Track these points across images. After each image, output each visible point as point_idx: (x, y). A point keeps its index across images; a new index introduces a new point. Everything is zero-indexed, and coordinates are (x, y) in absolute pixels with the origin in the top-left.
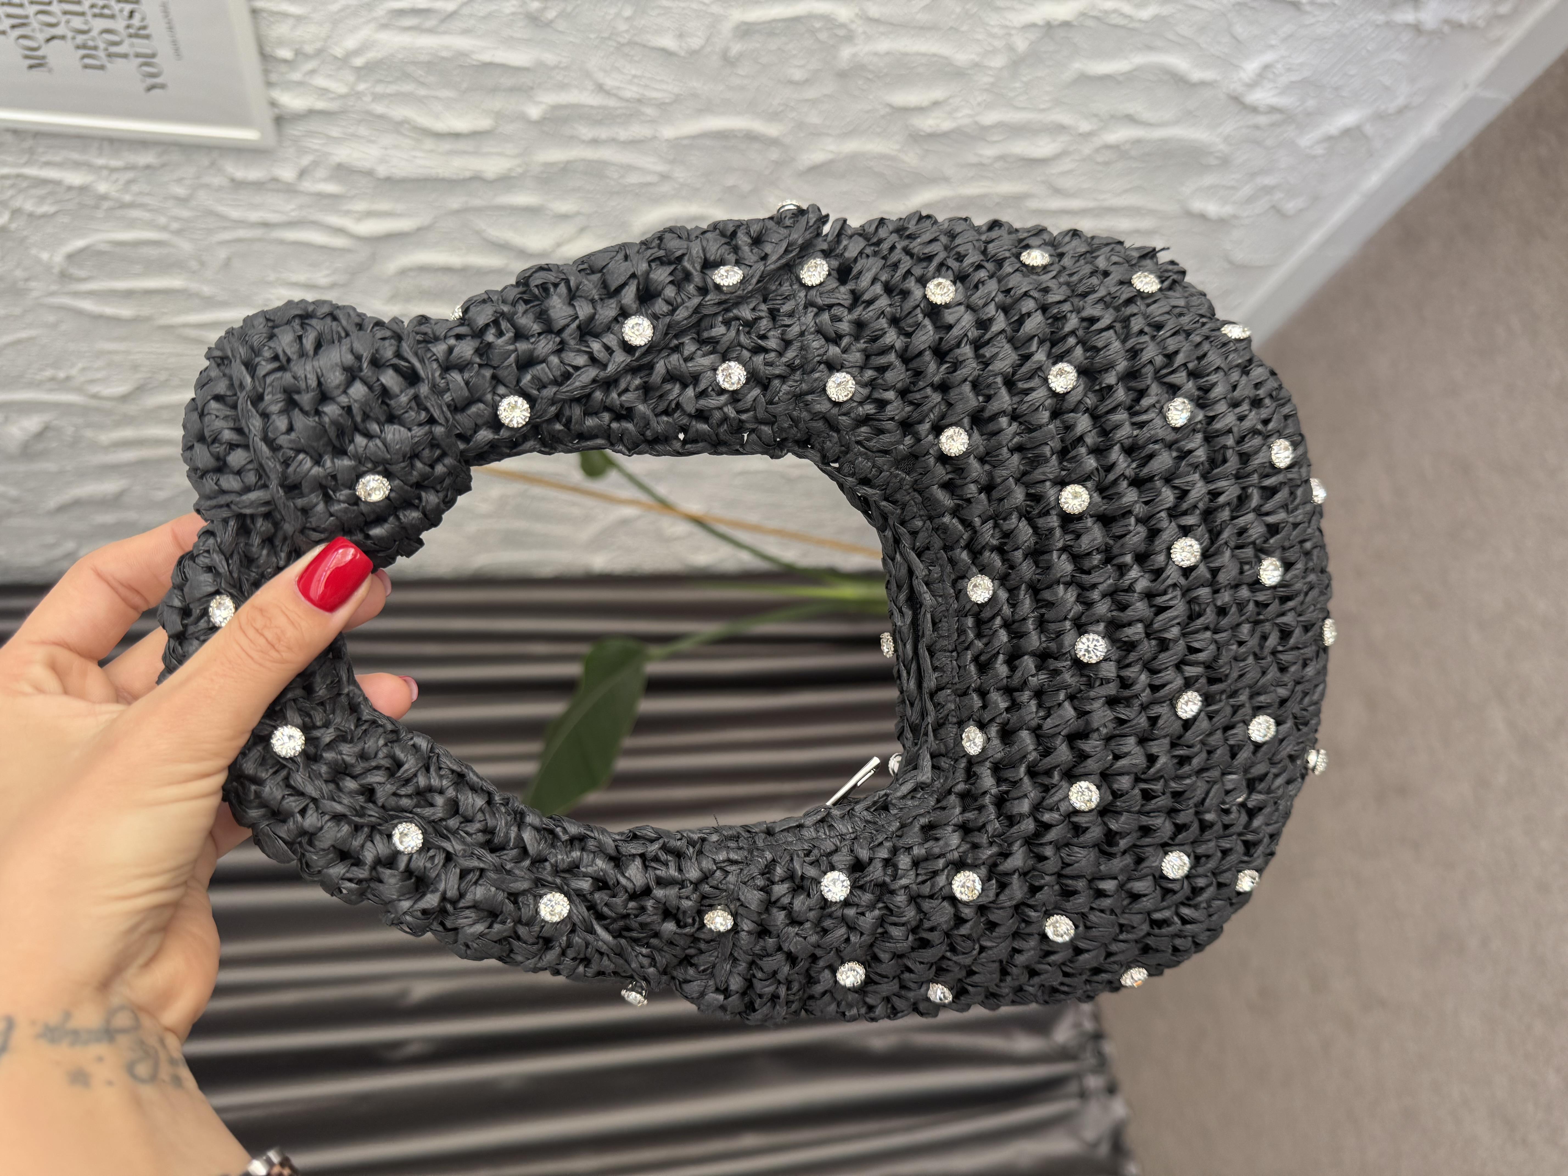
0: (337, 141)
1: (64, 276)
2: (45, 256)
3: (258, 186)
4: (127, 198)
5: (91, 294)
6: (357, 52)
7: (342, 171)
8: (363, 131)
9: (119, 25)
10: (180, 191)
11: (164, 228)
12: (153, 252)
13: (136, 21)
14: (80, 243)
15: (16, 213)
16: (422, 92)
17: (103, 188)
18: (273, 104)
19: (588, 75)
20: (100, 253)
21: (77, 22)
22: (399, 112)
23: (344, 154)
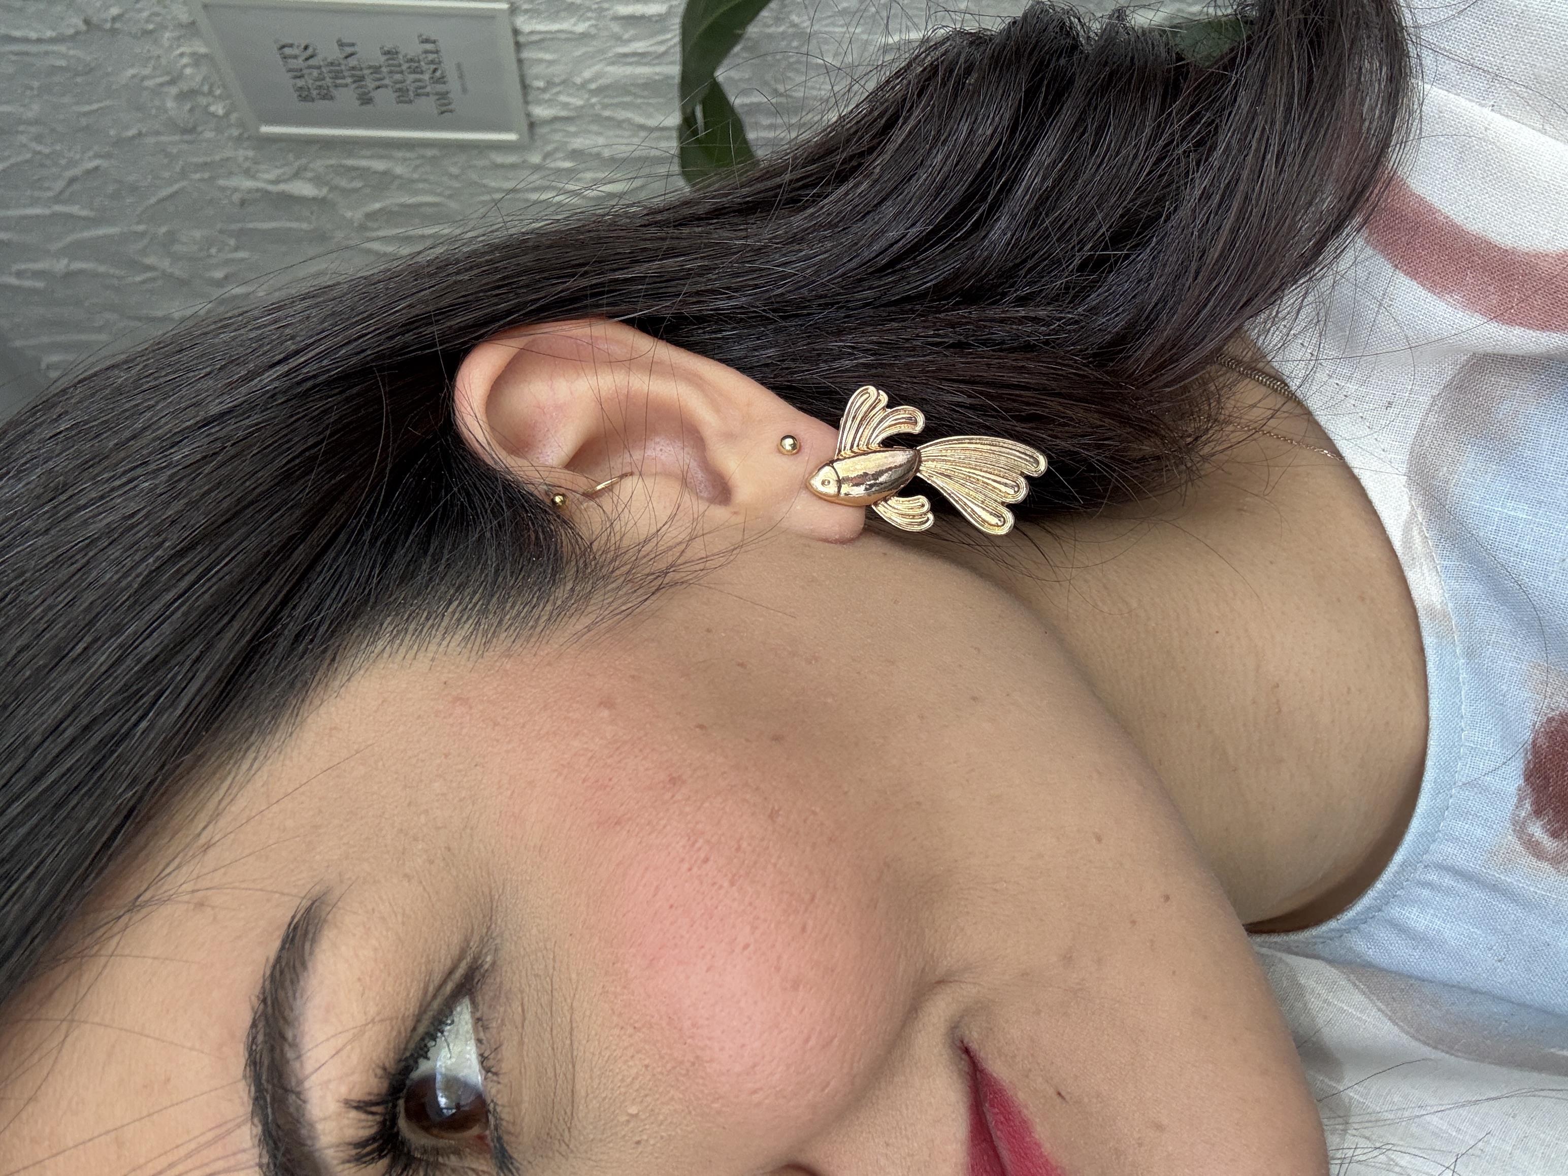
0: (575, 135)
1: (363, 227)
2: (349, 214)
3: (513, 166)
4: (416, 176)
5: (378, 239)
6: (591, 80)
7: (575, 154)
8: (594, 128)
9: (426, 77)
10: (454, 170)
11: (439, 195)
12: (429, 210)
13: (438, 74)
14: (377, 206)
15: (333, 189)
16: (639, 101)
17: (399, 170)
18: (528, 115)
19: (766, 83)
20: (391, 213)
21: (398, 77)
22: (622, 114)
23: (578, 143)
